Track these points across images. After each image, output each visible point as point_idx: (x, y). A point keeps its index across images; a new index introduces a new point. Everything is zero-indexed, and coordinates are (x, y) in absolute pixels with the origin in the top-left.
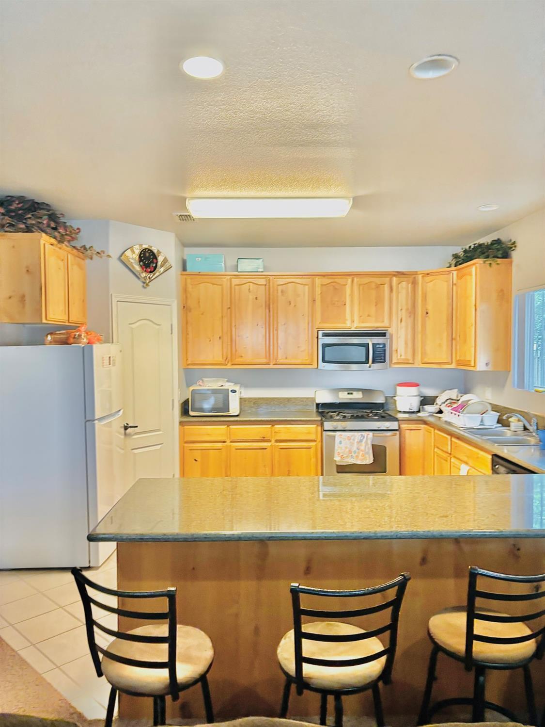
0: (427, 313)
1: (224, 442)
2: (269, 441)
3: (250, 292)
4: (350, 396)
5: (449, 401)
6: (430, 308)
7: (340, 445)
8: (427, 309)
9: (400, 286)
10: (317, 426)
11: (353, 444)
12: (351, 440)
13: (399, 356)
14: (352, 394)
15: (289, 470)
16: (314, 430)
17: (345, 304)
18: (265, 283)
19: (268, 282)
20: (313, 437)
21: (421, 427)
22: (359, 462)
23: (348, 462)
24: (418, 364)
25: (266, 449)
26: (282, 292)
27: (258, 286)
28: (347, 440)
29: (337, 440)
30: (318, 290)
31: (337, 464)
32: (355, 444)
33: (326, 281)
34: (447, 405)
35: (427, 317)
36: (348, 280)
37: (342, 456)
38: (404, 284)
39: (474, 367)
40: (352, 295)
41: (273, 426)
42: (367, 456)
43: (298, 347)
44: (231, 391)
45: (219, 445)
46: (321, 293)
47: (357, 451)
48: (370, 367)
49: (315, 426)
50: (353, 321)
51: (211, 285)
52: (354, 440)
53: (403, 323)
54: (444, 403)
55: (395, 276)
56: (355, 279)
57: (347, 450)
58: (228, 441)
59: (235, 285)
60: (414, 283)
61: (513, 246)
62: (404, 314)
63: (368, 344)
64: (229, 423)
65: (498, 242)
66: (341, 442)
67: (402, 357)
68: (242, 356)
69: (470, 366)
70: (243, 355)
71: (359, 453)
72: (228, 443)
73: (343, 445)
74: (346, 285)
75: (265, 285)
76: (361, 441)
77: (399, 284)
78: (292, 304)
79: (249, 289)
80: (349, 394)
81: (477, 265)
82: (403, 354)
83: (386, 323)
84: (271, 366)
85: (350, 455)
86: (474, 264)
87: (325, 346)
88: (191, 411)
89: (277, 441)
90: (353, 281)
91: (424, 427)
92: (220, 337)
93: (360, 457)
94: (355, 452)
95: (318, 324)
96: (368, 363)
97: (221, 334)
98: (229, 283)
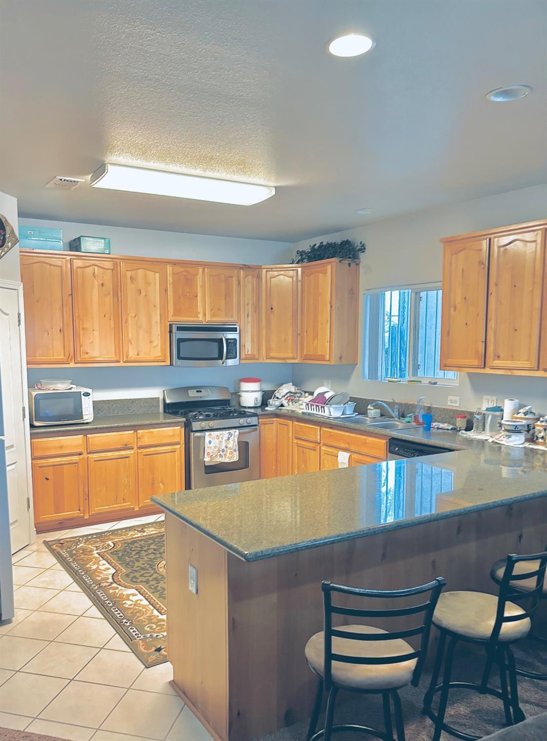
0: (272, 309)
1: (80, 454)
2: (132, 448)
3: (95, 277)
4: (199, 394)
5: (288, 394)
6: (275, 304)
7: (209, 445)
8: (272, 305)
9: (246, 279)
10: (181, 427)
11: (222, 442)
12: (220, 439)
13: (246, 352)
14: (201, 391)
15: (153, 478)
16: (177, 432)
17: (197, 296)
18: (112, 268)
19: (115, 266)
20: (176, 440)
21: (273, 421)
22: (227, 460)
23: (217, 462)
24: (263, 360)
25: (128, 457)
26: (131, 278)
27: (104, 270)
28: (216, 439)
29: (207, 440)
30: (170, 279)
31: (206, 464)
32: (224, 442)
33: (178, 269)
34: (287, 398)
35: (272, 312)
36: (199, 270)
37: (212, 455)
38: (250, 278)
39: (329, 361)
40: (203, 286)
41: (136, 431)
42: (235, 453)
43: (151, 342)
44: (83, 394)
45: (75, 458)
46: (173, 282)
47: (225, 449)
48: (223, 363)
49: (179, 427)
50: (205, 315)
51: (48, 266)
52: (222, 438)
53: (250, 318)
54: (284, 396)
55: (242, 268)
56: (206, 269)
57: (216, 449)
58: (85, 453)
59: (77, 268)
60: (259, 277)
61: (363, 248)
62: (250, 309)
63: (222, 339)
64: (85, 432)
65: (347, 242)
66: (210, 442)
67: (249, 353)
68: (87, 353)
69: (324, 360)
70: (89, 352)
71: (227, 451)
72: (85, 455)
73: (212, 445)
74: (197, 275)
75: (113, 270)
76: (229, 439)
77: (245, 277)
78: (143, 294)
79: (94, 273)
80: (197, 391)
81: (334, 264)
82: (250, 349)
83: (235, 318)
84: (121, 364)
85: (219, 454)
86: (330, 263)
87: (180, 341)
88: (35, 421)
89: (139, 448)
90: (204, 271)
91: (277, 421)
92: (60, 330)
93: (228, 455)
94: (223, 451)
95: (171, 318)
96: (222, 359)
97: (62, 326)
98: (69, 266)
